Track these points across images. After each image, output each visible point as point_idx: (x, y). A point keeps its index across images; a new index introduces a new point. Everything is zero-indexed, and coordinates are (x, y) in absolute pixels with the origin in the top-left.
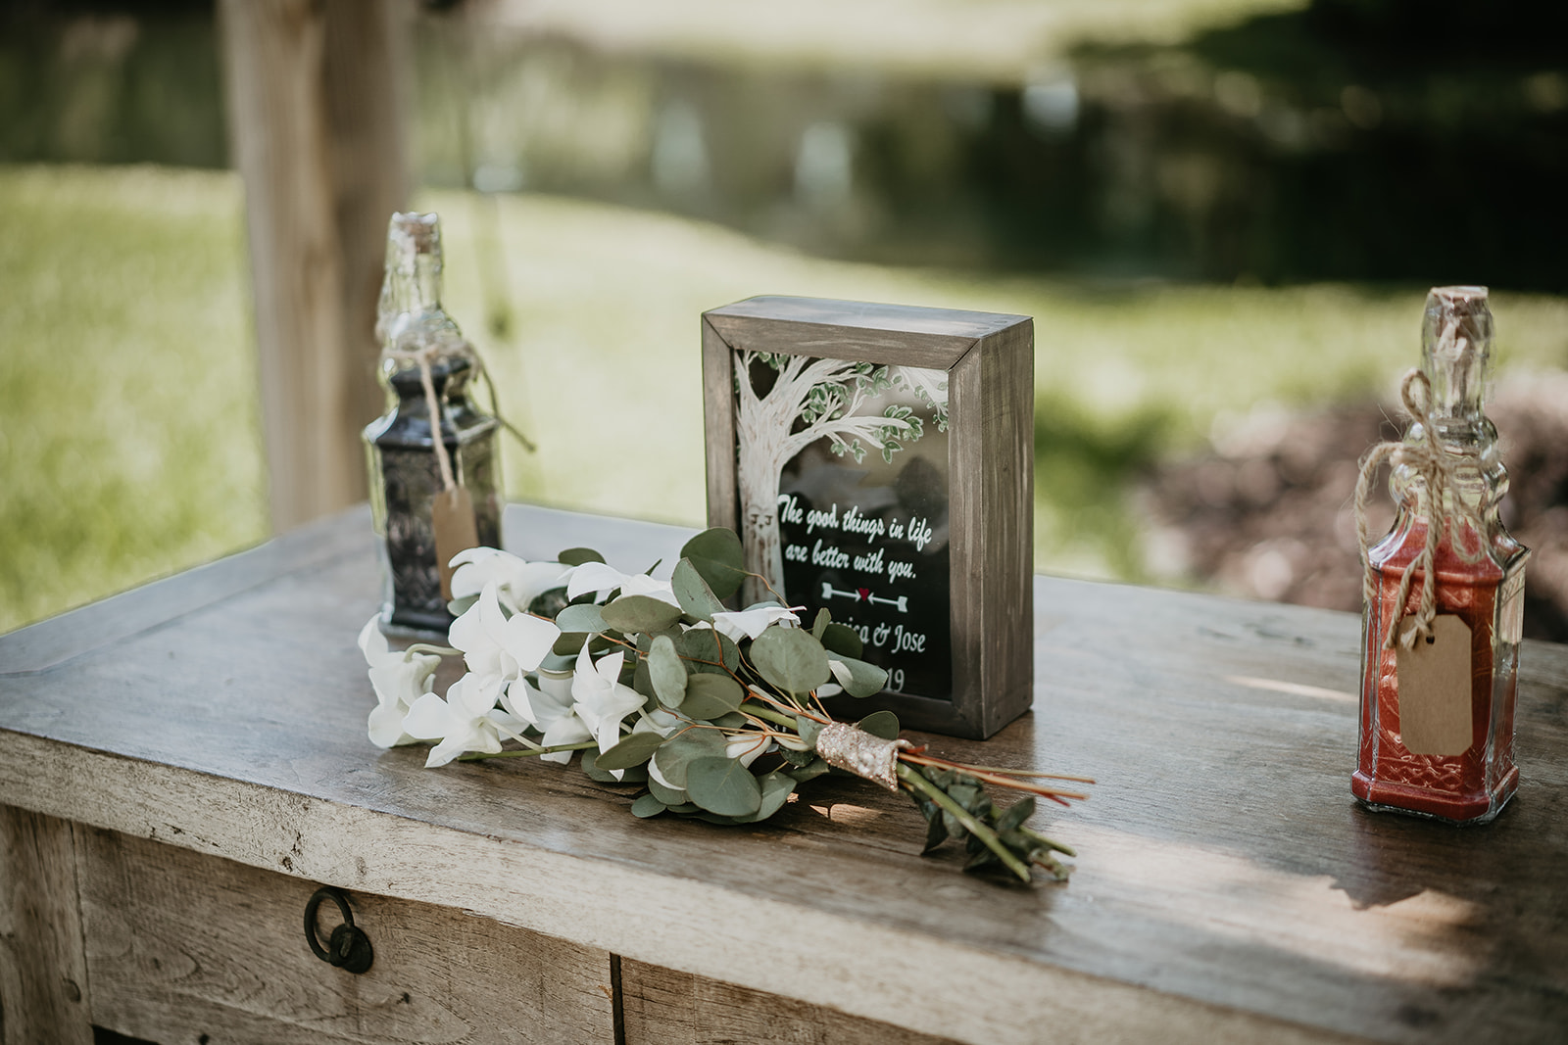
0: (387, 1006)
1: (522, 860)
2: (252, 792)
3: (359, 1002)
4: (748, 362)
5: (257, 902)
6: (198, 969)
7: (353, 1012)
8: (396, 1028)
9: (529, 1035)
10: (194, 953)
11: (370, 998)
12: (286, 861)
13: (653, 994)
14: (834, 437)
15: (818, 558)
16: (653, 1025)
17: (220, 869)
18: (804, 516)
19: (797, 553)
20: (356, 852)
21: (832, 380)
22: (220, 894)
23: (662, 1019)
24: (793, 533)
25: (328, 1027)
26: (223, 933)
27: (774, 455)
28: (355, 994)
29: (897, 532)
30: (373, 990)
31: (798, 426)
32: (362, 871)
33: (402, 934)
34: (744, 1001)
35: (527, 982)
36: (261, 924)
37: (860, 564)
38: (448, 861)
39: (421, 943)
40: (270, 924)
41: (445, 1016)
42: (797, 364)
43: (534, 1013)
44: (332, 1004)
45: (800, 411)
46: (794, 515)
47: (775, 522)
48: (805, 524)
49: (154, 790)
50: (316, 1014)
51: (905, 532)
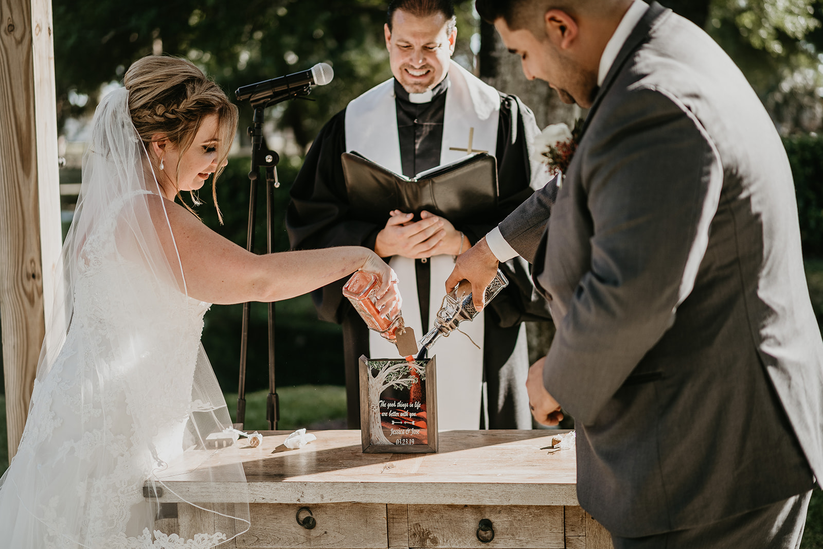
0: (320, 536)
1: (370, 486)
2: (289, 484)
3: (311, 537)
4: (371, 369)
5: (279, 517)
6: (258, 539)
7: (309, 540)
8: (322, 541)
9: (362, 534)
10: (257, 535)
11: (314, 535)
12: (299, 500)
13: (396, 517)
14: (394, 385)
15: (390, 415)
16: (396, 525)
17: (268, 510)
18: (387, 405)
19: (385, 414)
20: (321, 493)
21: (394, 371)
22: (267, 517)
23: (398, 523)
24: (382, 410)
25: (301, 546)
26: (267, 528)
27: (378, 391)
28: (310, 535)
29: (412, 406)
30: (314, 533)
31: (385, 383)
32: (322, 497)
33: (325, 516)
34: (421, 513)
35: (363, 520)
36: (280, 522)
37: (402, 415)
38: (348, 490)
39: (331, 517)
40: (283, 522)
41: (337, 535)
42: (384, 368)
43: (364, 528)
44: (302, 539)
45: (386, 379)
46: (384, 405)
47: (378, 407)
48: (387, 407)
49: (257, 489)
50: (297, 543)
51: (414, 405)
